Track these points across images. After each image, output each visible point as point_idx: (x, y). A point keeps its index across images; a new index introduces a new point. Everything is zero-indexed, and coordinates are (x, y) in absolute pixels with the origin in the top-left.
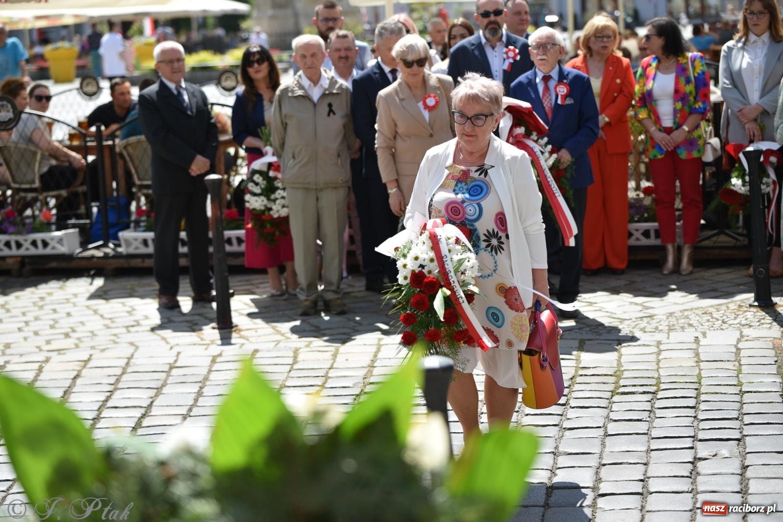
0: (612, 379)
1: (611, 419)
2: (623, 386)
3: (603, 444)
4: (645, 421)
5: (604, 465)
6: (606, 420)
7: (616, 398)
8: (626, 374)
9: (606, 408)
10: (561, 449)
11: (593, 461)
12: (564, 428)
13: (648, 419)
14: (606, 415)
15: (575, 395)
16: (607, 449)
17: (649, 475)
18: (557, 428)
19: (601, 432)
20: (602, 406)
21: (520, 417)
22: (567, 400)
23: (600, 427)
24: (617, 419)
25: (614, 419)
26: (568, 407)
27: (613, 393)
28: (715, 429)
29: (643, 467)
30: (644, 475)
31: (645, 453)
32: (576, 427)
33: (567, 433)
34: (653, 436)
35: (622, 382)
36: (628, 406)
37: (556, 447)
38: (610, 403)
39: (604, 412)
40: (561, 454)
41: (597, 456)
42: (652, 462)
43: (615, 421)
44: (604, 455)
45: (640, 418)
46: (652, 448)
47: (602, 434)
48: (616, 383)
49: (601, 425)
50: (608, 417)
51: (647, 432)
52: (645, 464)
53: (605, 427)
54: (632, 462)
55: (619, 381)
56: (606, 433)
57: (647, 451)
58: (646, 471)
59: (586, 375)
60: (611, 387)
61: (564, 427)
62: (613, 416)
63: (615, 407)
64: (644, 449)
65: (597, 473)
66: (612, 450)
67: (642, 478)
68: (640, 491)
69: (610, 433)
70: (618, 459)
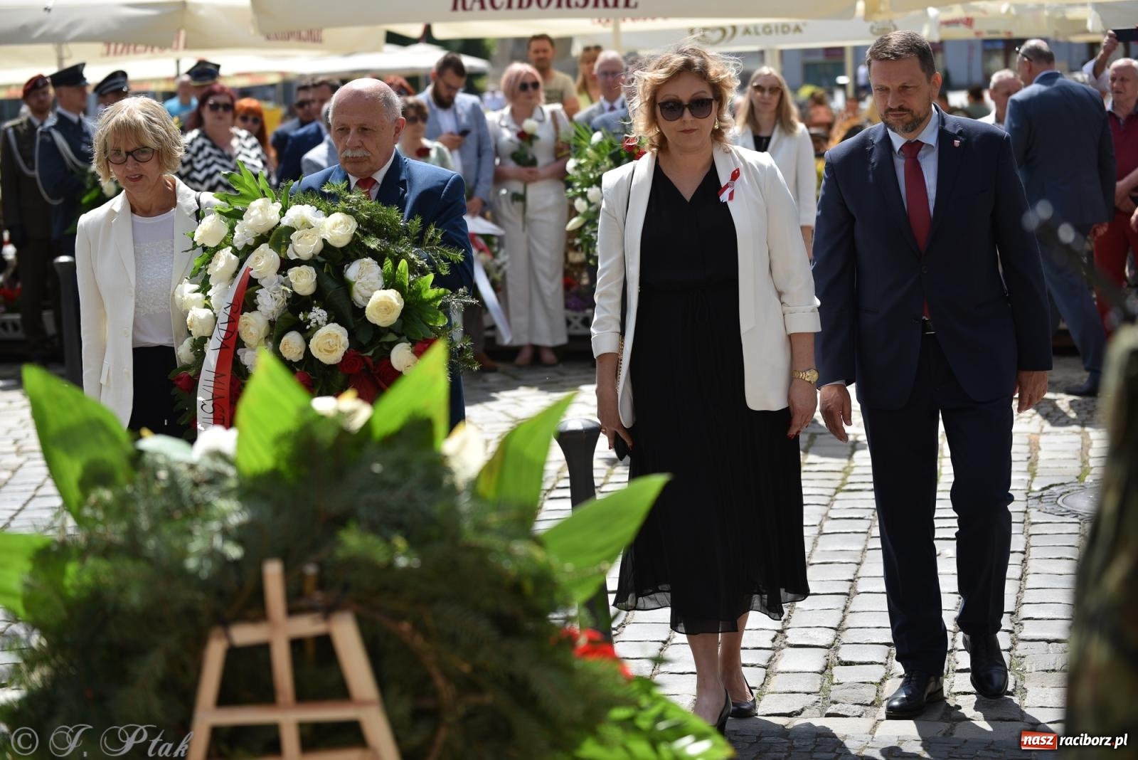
0: (839, 476)
1: (829, 517)
2: (851, 483)
4: (868, 519)
6: (824, 518)
7: (839, 496)
8: (856, 471)
9: (826, 505)
13: (872, 517)
14: (824, 512)
16: (818, 549)
17: (859, 575)
20: (821, 503)
23: (815, 526)
24: (835, 517)
25: (833, 517)
27: (838, 490)
28: (944, 527)
29: (855, 567)
30: (855, 575)
31: (859, 553)
34: (873, 535)
35: (850, 479)
36: (851, 504)
38: (832, 500)
39: (823, 510)
42: (865, 563)
43: (834, 519)
45: (862, 516)
46: (869, 547)
47: (817, 532)
48: (844, 479)
49: (817, 523)
50: (826, 515)
51: (866, 530)
52: (858, 564)
53: (821, 525)
54: (844, 561)
55: (846, 477)
56: (821, 531)
57: (864, 551)
58: (857, 571)
59: (810, 471)
60: (836, 484)
62: (832, 514)
63: (836, 505)
64: (861, 548)
66: (824, 549)
67: (851, 578)
68: (847, 591)
69: (825, 532)
70: (828, 558)
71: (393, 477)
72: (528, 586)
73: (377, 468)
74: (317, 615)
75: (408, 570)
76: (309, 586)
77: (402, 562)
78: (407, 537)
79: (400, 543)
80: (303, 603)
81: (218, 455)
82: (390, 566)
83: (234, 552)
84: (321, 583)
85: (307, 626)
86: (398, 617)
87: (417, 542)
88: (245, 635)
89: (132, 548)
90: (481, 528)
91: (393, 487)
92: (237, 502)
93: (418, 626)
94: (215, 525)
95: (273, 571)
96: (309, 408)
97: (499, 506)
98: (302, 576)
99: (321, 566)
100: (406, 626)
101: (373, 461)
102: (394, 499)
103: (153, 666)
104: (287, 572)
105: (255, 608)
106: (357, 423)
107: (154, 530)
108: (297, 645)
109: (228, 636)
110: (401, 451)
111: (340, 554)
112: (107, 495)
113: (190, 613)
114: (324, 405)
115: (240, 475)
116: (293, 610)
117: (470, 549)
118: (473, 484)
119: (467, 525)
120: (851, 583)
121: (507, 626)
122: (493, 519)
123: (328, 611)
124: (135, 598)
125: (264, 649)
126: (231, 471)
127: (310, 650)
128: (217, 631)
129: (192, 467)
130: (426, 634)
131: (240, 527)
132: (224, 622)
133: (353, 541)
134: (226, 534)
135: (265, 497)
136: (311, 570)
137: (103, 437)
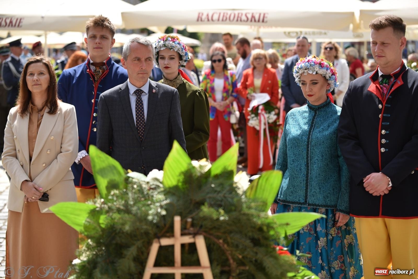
71: (218, 189)
72: (265, 228)
73: (213, 186)
74: (191, 236)
75: (224, 221)
76: (188, 226)
77: (222, 218)
78: (224, 209)
79: (222, 211)
80: (186, 231)
81: (156, 179)
82: (218, 219)
83: (164, 213)
84: (193, 225)
85: (187, 240)
86: (219, 238)
87: (227, 211)
88: (165, 242)
89: (127, 210)
90: (249, 208)
91: (219, 192)
92: (164, 196)
93: (225, 241)
94: (158, 204)
95: (177, 219)
96: (191, 164)
97: (254, 200)
98: (186, 222)
99: (193, 219)
100: (221, 241)
101: (212, 183)
102: (219, 196)
103: (132, 251)
104: (182, 220)
105: (170, 232)
106: (206, 170)
107: (134, 204)
108: (183, 246)
109: (160, 243)
110: (221, 180)
111: (201, 214)
112: (116, 192)
113: (147, 233)
114: (195, 163)
115: (164, 187)
116: (183, 234)
117: (244, 214)
118: (245, 192)
119: (244, 206)
121: (256, 242)
122: (253, 204)
123: (195, 235)
124: (127, 228)
125: (172, 247)
126: (161, 185)
127: (187, 248)
128: (156, 240)
129: (148, 183)
130: (228, 244)
131: (167, 204)
132: (159, 238)
133: (206, 210)
134: (161, 207)
135: (173, 194)
136: (189, 220)
137: (115, 172)
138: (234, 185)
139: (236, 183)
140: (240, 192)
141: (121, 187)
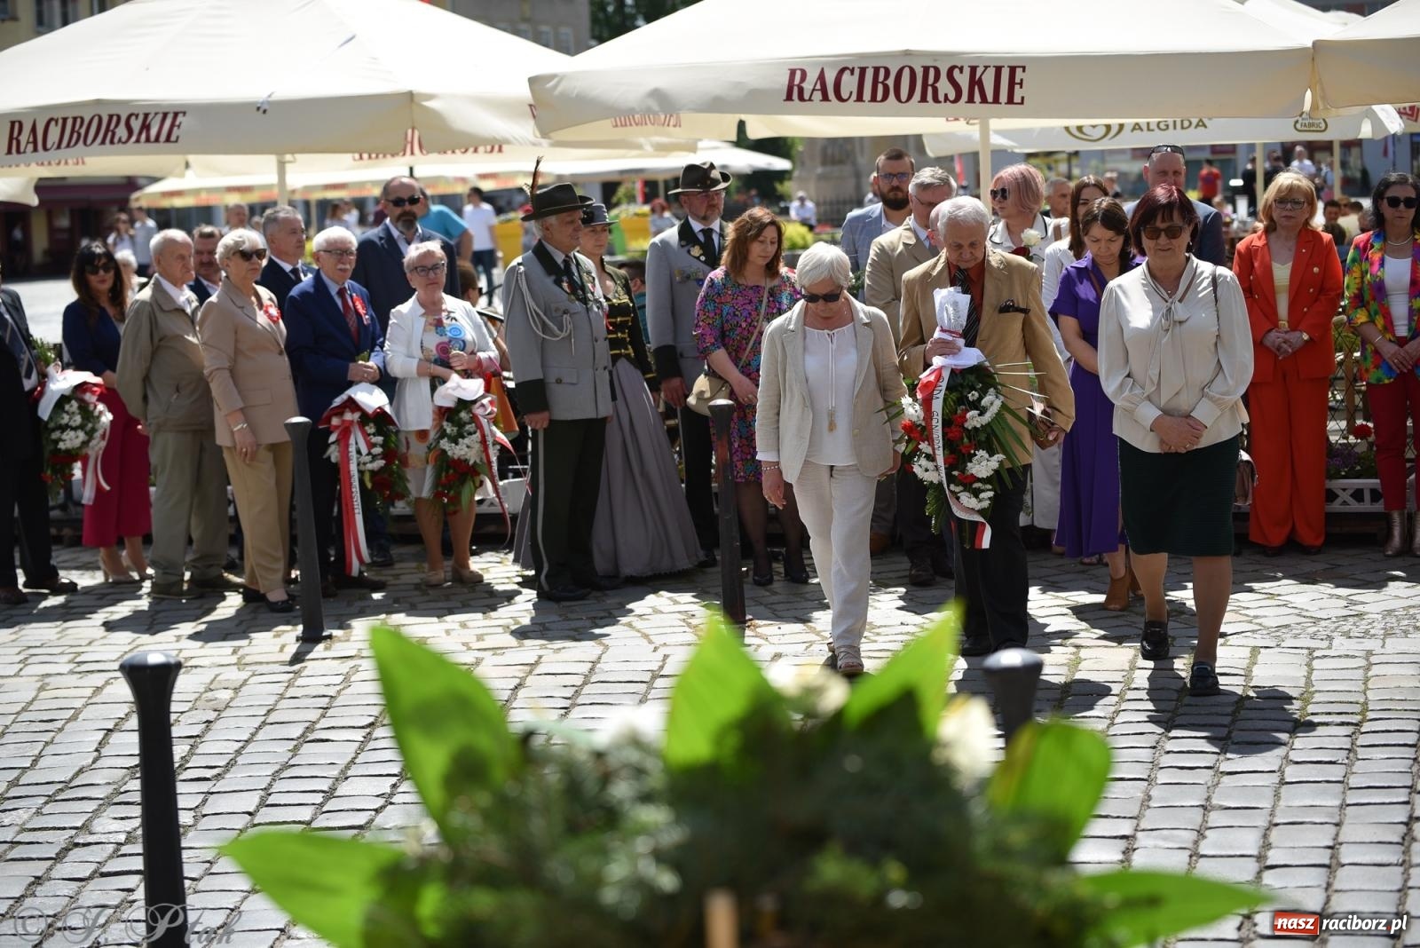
1: (1290, 761)
2: (1312, 714)
3: (1277, 796)
4: (1341, 764)
5: (1276, 825)
6: (1284, 761)
8: (1317, 697)
9: (1284, 744)
10: (1215, 802)
11: (1261, 820)
12: (1221, 773)
13: (1346, 762)
15: (1240, 724)
16: (1282, 803)
17: (1341, 840)
18: (1211, 772)
19: (1275, 778)
21: (1157, 755)
22: (1230, 732)
23: (1274, 772)
24: (1300, 760)
25: (1296, 760)
26: (1229, 742)
27: (1297, 724)
29: (1333, 829)
30: (1334, 840)
31: (1338, 809)
32: (1239, 770)
33: (1226, 779)
34: (1351, 786)
35: (1311, 708)
36: (1317, 742)
37: (1208, 799)
38: (1291, 737)
39: (1282, 750)
40: (1214, 808)
41: (1266, 811)
43: (1297, 763)
44: (1278, 812)
45: (1333, 760)
46: (1349, 802)
47: (1277, 781)
49: (1276, 768)
50: (1286, 757)
51: (1342, 779)
52: (1337, 825)
53: (1281, 771)
54: (1318, 821)
56: (1282, 779)
57: (1341, 807)
58: (1337, 835)
61: (1221, 770)
62: (1294, 756)
63: (1299, 743)
64: (1337, 803)
65: (1265, 836)
66: (1290, 804)
67: (1331, 844)
68: (1327, 861)
69: (1287, 780)
70: (1297, 816)
71: (877, 775)
73: (853, 763)
75: (905, 912)
76: (766, 925)
77: (897, 900)
78: (904, 863)
79: (894, 870)
81: (638, 742)
82: (879, 903)
83: (668, 882)
84: (783, 922)
87: (920, 870)
89: (525, 873)
90: (1002, 851)
91: (880, 790)
92: (668, 810)
94: (642, 845)
95: (721, 909)
97: (1020, 816)
98: (757, 912)
99: (783, 898)
101: (848, 754)
102: (881, 809)
104: (739, 908)
106: (830, 705)
107: (555, 845)
110: (886, 740)
111: (812, 886)
112: (484, 799)
115: (666, 770)
118: (983, 784)
119: (981, 843)
120: (1329, 851)
122: (1017, 837)
124: (527, 934)
129: (599, 755)
131: (679, 847)
133: (831, 869)
134: (659, 856)
136: (768, 903)
138: (939, 755)
139: (946, 745)
140: (965, 783)
141: (499, 774)
